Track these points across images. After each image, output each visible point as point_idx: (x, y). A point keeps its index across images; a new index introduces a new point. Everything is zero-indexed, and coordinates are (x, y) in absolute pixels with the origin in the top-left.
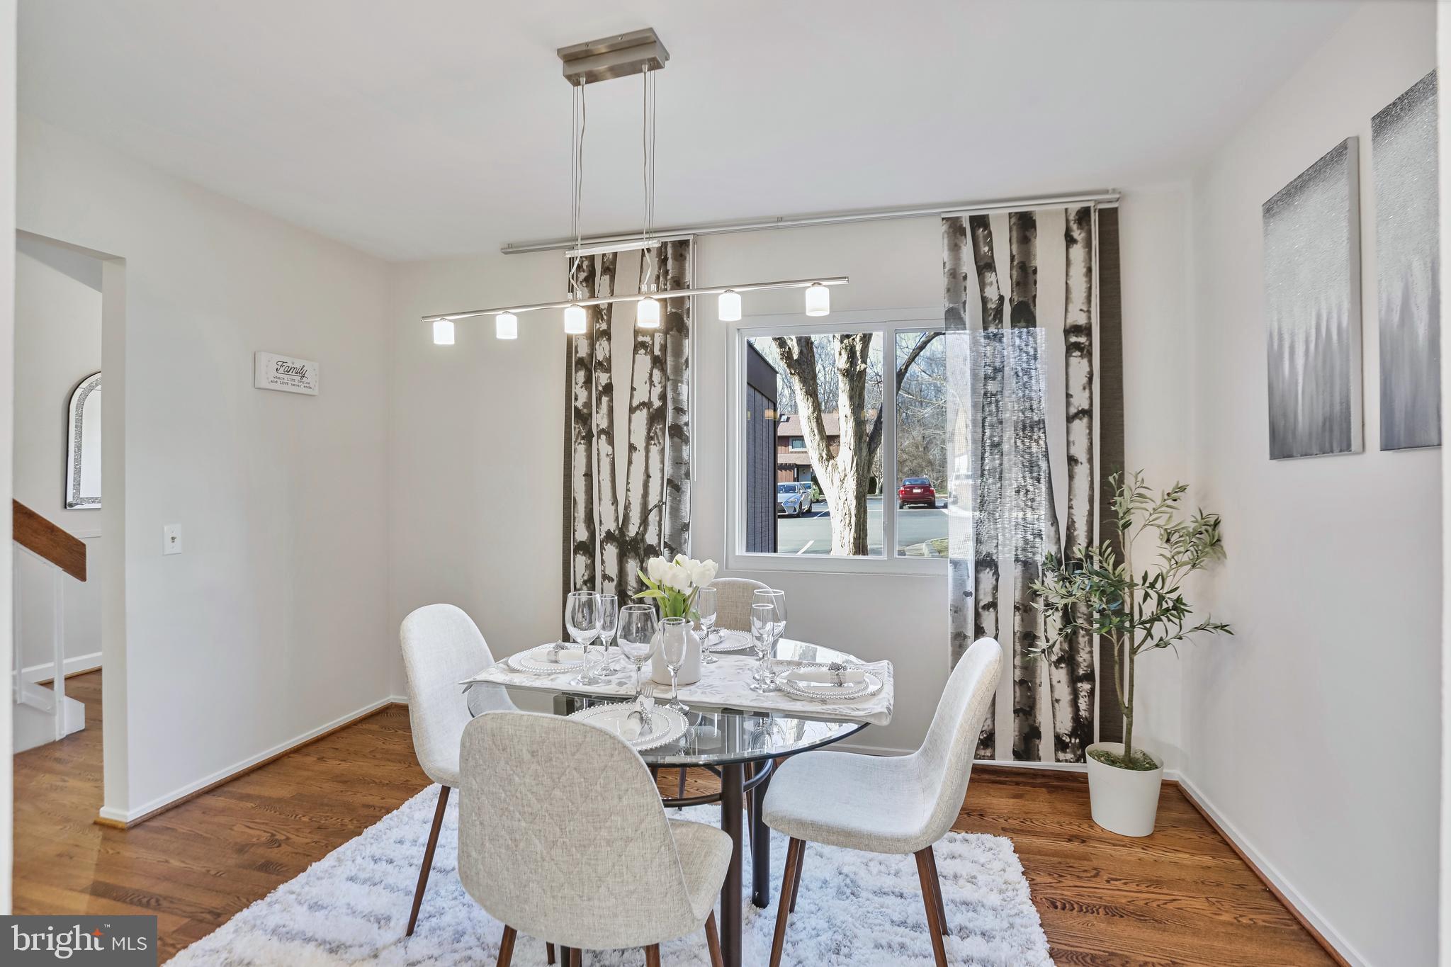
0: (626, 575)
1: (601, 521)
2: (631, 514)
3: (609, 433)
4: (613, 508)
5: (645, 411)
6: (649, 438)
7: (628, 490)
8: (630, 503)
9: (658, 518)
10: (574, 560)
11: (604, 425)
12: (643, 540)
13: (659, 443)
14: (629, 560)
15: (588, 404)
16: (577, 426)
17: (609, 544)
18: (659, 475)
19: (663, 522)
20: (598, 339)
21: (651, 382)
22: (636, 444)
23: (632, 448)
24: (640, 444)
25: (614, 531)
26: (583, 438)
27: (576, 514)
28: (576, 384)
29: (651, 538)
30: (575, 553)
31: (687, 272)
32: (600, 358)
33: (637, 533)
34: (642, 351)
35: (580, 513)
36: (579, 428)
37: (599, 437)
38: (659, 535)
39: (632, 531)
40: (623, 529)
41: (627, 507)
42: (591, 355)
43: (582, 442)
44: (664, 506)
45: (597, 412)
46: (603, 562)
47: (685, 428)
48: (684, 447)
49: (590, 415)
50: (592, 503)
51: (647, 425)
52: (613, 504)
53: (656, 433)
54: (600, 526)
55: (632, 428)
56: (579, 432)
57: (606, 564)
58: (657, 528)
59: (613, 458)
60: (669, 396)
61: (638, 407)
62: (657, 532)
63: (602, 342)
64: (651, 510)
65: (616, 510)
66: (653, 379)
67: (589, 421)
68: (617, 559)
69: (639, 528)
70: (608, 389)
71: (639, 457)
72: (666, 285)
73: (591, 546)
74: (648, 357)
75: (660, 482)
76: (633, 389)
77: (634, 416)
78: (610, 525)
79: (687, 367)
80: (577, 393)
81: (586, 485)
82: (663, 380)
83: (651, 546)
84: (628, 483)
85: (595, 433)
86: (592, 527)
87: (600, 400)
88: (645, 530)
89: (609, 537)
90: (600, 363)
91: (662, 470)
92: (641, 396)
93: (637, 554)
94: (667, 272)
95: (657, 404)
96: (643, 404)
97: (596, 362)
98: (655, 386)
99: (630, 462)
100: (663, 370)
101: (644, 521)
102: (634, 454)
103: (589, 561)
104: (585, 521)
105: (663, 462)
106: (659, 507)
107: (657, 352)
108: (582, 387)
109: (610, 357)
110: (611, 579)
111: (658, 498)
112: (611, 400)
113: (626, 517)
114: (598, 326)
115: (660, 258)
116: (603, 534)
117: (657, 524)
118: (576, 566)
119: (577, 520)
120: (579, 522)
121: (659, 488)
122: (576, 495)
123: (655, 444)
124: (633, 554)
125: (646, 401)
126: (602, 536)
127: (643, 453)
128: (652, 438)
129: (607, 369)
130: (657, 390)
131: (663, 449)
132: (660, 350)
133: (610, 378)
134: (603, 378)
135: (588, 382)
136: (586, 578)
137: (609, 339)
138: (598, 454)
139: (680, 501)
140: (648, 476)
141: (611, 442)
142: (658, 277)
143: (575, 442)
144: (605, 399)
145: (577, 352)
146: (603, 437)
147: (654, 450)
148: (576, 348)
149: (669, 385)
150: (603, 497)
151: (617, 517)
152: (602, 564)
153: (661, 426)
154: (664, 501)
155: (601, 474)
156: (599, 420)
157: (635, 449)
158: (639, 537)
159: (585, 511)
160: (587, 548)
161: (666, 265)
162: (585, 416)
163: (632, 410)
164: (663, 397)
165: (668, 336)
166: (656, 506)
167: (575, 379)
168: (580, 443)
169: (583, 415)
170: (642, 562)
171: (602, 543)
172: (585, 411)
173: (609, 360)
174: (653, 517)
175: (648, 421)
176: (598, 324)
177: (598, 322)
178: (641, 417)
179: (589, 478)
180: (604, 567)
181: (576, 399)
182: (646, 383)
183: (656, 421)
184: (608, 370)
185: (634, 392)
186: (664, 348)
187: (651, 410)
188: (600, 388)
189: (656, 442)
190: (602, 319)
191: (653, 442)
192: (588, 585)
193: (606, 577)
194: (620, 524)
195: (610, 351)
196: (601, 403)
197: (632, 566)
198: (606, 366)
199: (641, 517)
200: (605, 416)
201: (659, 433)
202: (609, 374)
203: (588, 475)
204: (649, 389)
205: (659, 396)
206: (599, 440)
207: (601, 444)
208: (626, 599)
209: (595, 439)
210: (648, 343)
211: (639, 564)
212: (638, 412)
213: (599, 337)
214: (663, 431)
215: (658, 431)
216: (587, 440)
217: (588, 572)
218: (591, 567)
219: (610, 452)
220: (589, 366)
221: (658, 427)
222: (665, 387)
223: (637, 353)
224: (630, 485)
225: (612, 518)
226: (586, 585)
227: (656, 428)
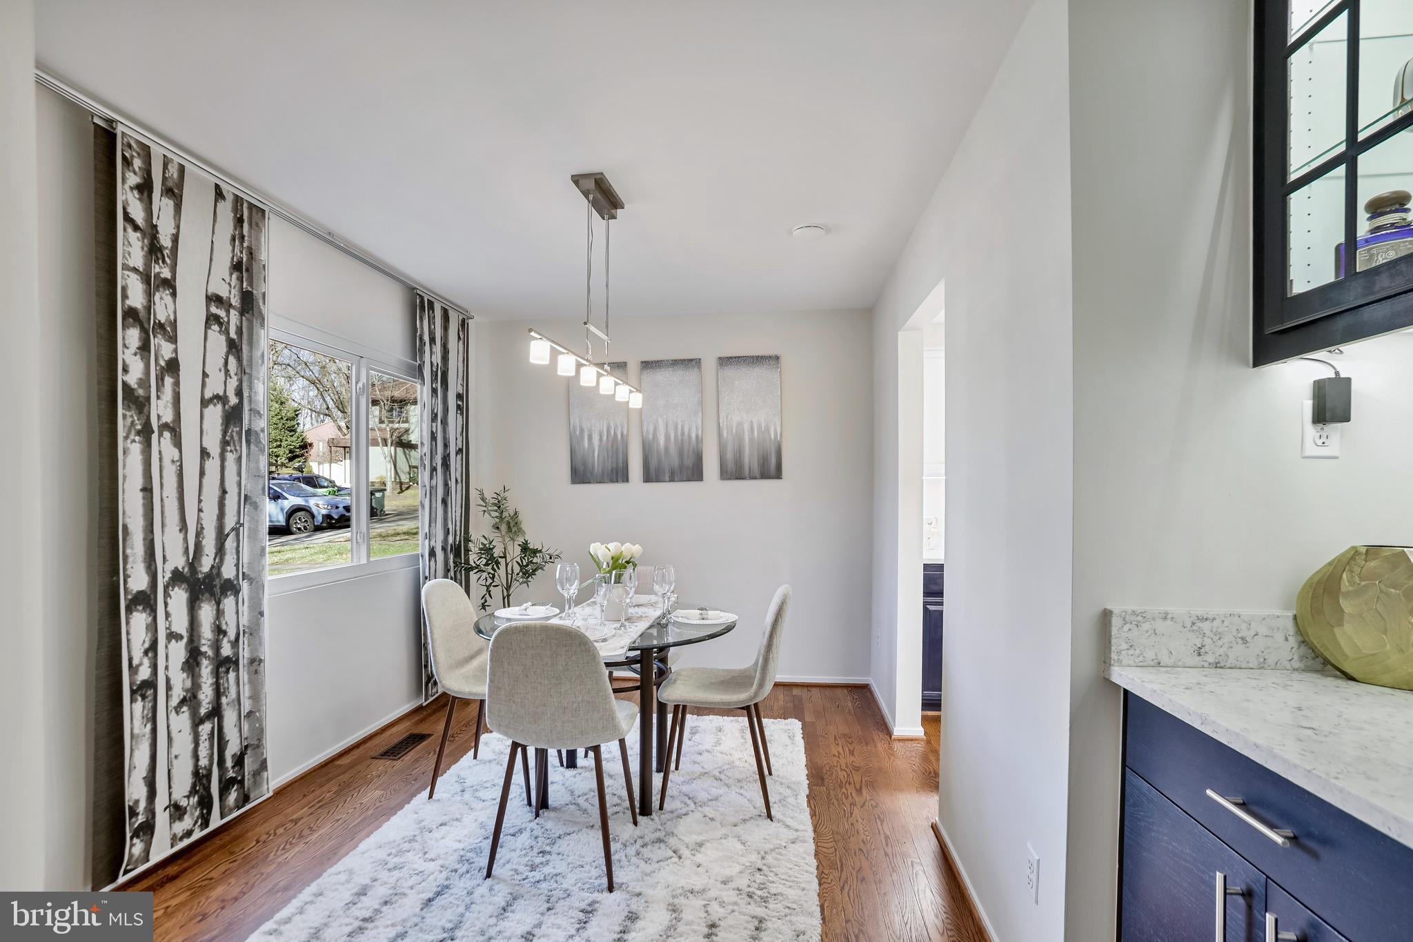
0: (199, 625)
1: (164, 557)
2: (204, 542)
3: (174, 429)
4: (181, 536)
5: (219, 406)
6: (225, 443)
7: (200, 510)
8: (202, 528)
9: (235, 544)
10: (128, 623)
11: (168, 417)
12: (219, 574)
13: (236, 450)
14: (202, 605)
15: (145, 382)
16: (128, 414)
17: (176, 588)
18: (236, 490)
19: (241, 549)
20: (157, 288)
21: (227, 371)
22: (210, 450)
23: (204, 454)
24: (214, 448)
25: (183, 568)
26: (138, 433)
27: (129, 551)
28: (125, 346)
29: (228, 572)
30: (129, 610)
31: (263, 249)
32: (162, 317)
33: (213, 567)
34: (216, 327)
35: (135, 548)
36: (132, 416)
37: (160, 435)
38: (237, 565)
39: (206, 565)
40: (193, 565)
41: (199, 533)
42: (148, 308)
43: (137, 438)
44: (241, 528)
45: (158, 398)
46: (167, 615)
47: (261, 434)
48: (261, 457)
49: (148, 399)
50: (152, 532)
51: (222, 424)
52: (181, 531)
53: (232, 437)
54: (164, 564)
55: (204, 427)
56: (133, 423)
57: (173, 618)
58: (235, 557)
59: (181, 466)
60: (246, 394)
61: (211, 400)
62: (235, 561)
63: (164, 296)
64: (228, 535)
65: (186, 539)
66: (229, 368)
67: (146, 409)
68: (187, 606)
69: (215, 559)
70: (173, 366)
71: (213, 465)
72: (241, 252)
73: (152, 597)
74: (223, 338)
75: (237, 499)
76: (205, 375)
77: (206, 411)
78: (177, 560)
79: (263, 362)
80: (128, 362)
81: (144, 505)
82: (239, 372)
83: (229, 580)
84: (200, 501)
85: (155, 427)
86: (153, 567)
87: (162, 380)
88: (222, 561)
89: (177, 577)
90: (161, 326)
91: (239, 484)
92: (215, 386)
93: (212, 594)
94: (242, 237)
95: (233, 400)
96: (217, 398)
97: (155, 322)
98: (231, 377)
99: (202, 473)
100: (239, 359)
101: (220, 551)
102: (207, 462)
103: (150, 619)
104: (145, 559)
105: (239, 474)
106: (236, 530)
107: (233, 335)
108: (135, 354)
109: (175, 320)
110: (178, 637)
111: (235, 519)
112: (177, 384)
113: (198, 546)
114: (157, 269)
115: (235, 215)
116: (168, 575)
117: (234, 551)
118: (132, 631)
119: (130, 560)
120: (134, 562)
121: (236, 506)
122: (128, 521)
123: (231, 451)
124: (207, 595)
125: (221, 394)
126: (166, 579)
127: (217, 461)
128: (228, 443)
129: (171, 337)
130: (233, 383)
131: (240, 458)
132: (236, 333)
133: (176, 351)
134: (167, 350)
135: (145, 348)
136: (147, 645)
137: (174, 295)
138: (161, 459)
139: (258, 521)
140: (224, 492)
141: (177, 442)
142: (233, 239)
143: (126, 438)
144: (168, 381)
145: (125, 297)
146: (167, 434)
147: (230, 457)
148: (124, 289)
149: (245, 378)
150: (167, 521)
151: (187, 549)
152: (167, 619)
153: (238, 429)
154: (242, 522)
155: (164, 488)
156: (161, 410)
157: (208, 455)
158: (215, 572)
159: (144, 545)
160: (145, 601)
161: (242, 227)
162: (141, 399)
163: (205, 403)
164: (239, 393)
165: (244, 318)
166: (233, 529)
167: (124, 338)
168: (134, 441)
169: (138, 397)
170: (218, 603)
171: (166, 588)
172: (141, 392)
173: (174, 324)
174: (230, 544)
175: (223, 420)
176: (157, 266)
177: (157, 262)
178: (215, 414)
179: (149, 494)
180: (170, 623)
181: (125, 370)
182: (220, 370)
183: (232, 422)
184: (173, 339)
185: (207, 379)
186: (239, 331)
187: (227, 407)
188: (163, 363)
189: (233, 449)
190: (164, 262)
191: (229, 448)
192: (150, 655)
193: (172, 636)
194: (191, 557)
195: (175, 313)
196: (163, 385)
197: (206, 612)
198: (169, 331)
199: (216, 544)
200: (170, 405)
201: (236, 438)
202: (174, 346)
203: (147, 490)
204: (224, 379)
205: (235, 390)
206: (162, 439)
207: (163, 445)
208: (199, 658)
209: (155, 437)
210: (222, 318)
211: (215, 607)
212: (211, 407)
213: (158, 287)
214: (240, 433)
215: (234, 434)
216: (144, 437)
217: (149, 635)
218: (153, 627)
219: (177, 458)
220: (146, 325)
221: (235, 429)
222: (241, 381)
223: (210, 328)
224: (202, 504)
225: (181, 550)
226: (147, 655)
227: (233, 431)
